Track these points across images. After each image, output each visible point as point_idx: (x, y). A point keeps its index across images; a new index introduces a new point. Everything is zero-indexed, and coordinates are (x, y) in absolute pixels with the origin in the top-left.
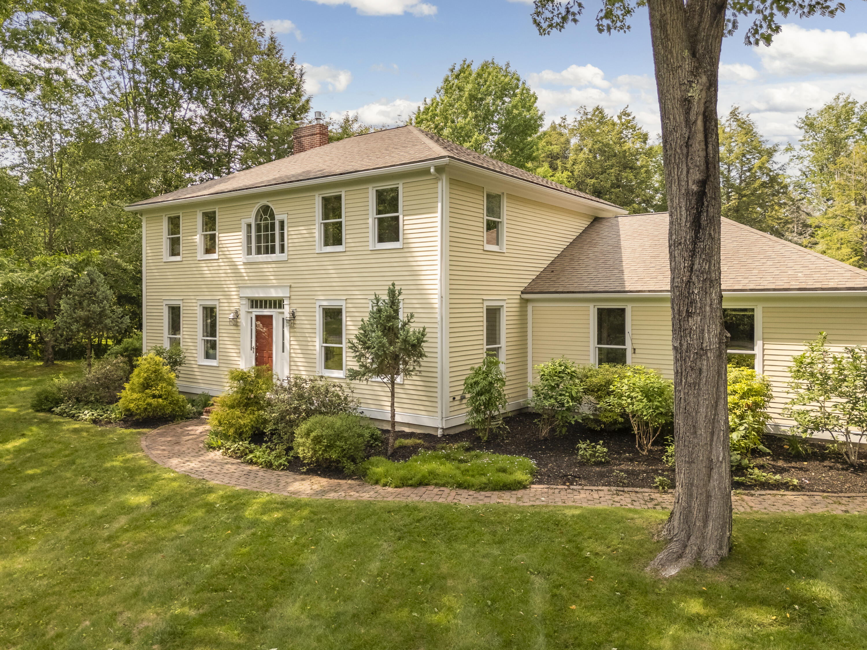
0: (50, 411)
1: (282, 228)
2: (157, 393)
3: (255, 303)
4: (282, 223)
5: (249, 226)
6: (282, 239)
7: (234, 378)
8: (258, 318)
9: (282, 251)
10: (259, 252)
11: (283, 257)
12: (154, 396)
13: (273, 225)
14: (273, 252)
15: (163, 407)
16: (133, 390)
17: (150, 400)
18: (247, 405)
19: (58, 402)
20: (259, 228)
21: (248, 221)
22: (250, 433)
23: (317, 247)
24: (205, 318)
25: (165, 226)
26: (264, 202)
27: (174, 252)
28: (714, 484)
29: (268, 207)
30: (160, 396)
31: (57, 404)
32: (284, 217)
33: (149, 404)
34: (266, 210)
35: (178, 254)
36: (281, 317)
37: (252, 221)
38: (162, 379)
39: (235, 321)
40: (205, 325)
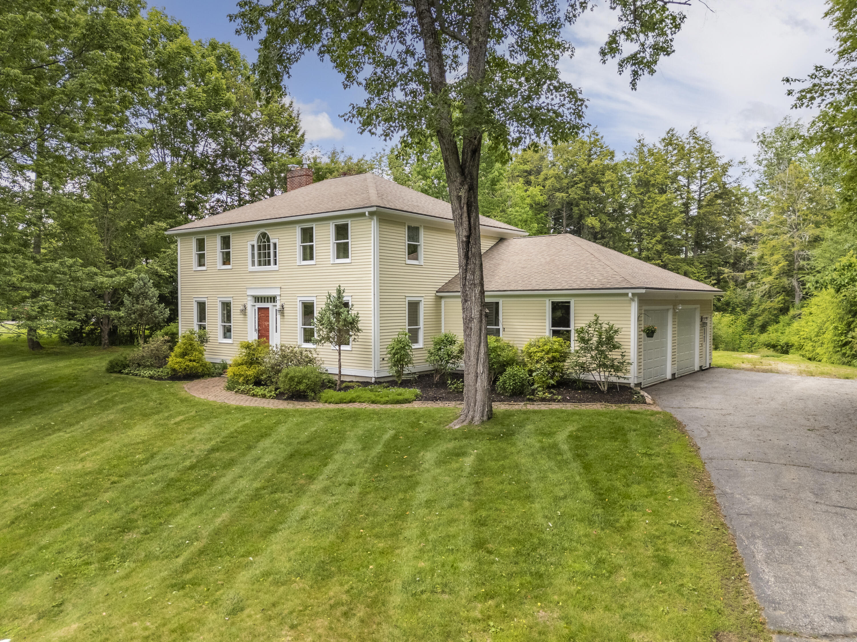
0: (120, 372)
1: (275, 248)
2: (192, 358)
3: (258, 299)
4: (275, 245)
5: (253, 246)
6: (275, 256)
7: (242, 347)
8: (259, 309)
9: (276, 264)
10: (260, 264)
11: (276, 268)
12: (190, 361)
13: (269, 246)
14: (269, 264)
15: (196, 368)
16: (176, 356)
17: (187, 363)
18: (251, 364)
19: (125, 366)
20: (259, 248)
21: (252, 243)
22: (253, 380)
23: (298, 261)
24: (223, 310)
25: (193, 244)
26: (263, 230)
27: (201, 264)
28: (479, 384)
29: (265, 234)
30: (194, 361)
31: (124, 368)
32: (276, 241)
33: (188, 366)
34: (264, 235)
35: (204, 265)
36: (275, 309)
37: (255, 243)
38: (195, 350)
39: (244, 311)
40: (223, 315)
